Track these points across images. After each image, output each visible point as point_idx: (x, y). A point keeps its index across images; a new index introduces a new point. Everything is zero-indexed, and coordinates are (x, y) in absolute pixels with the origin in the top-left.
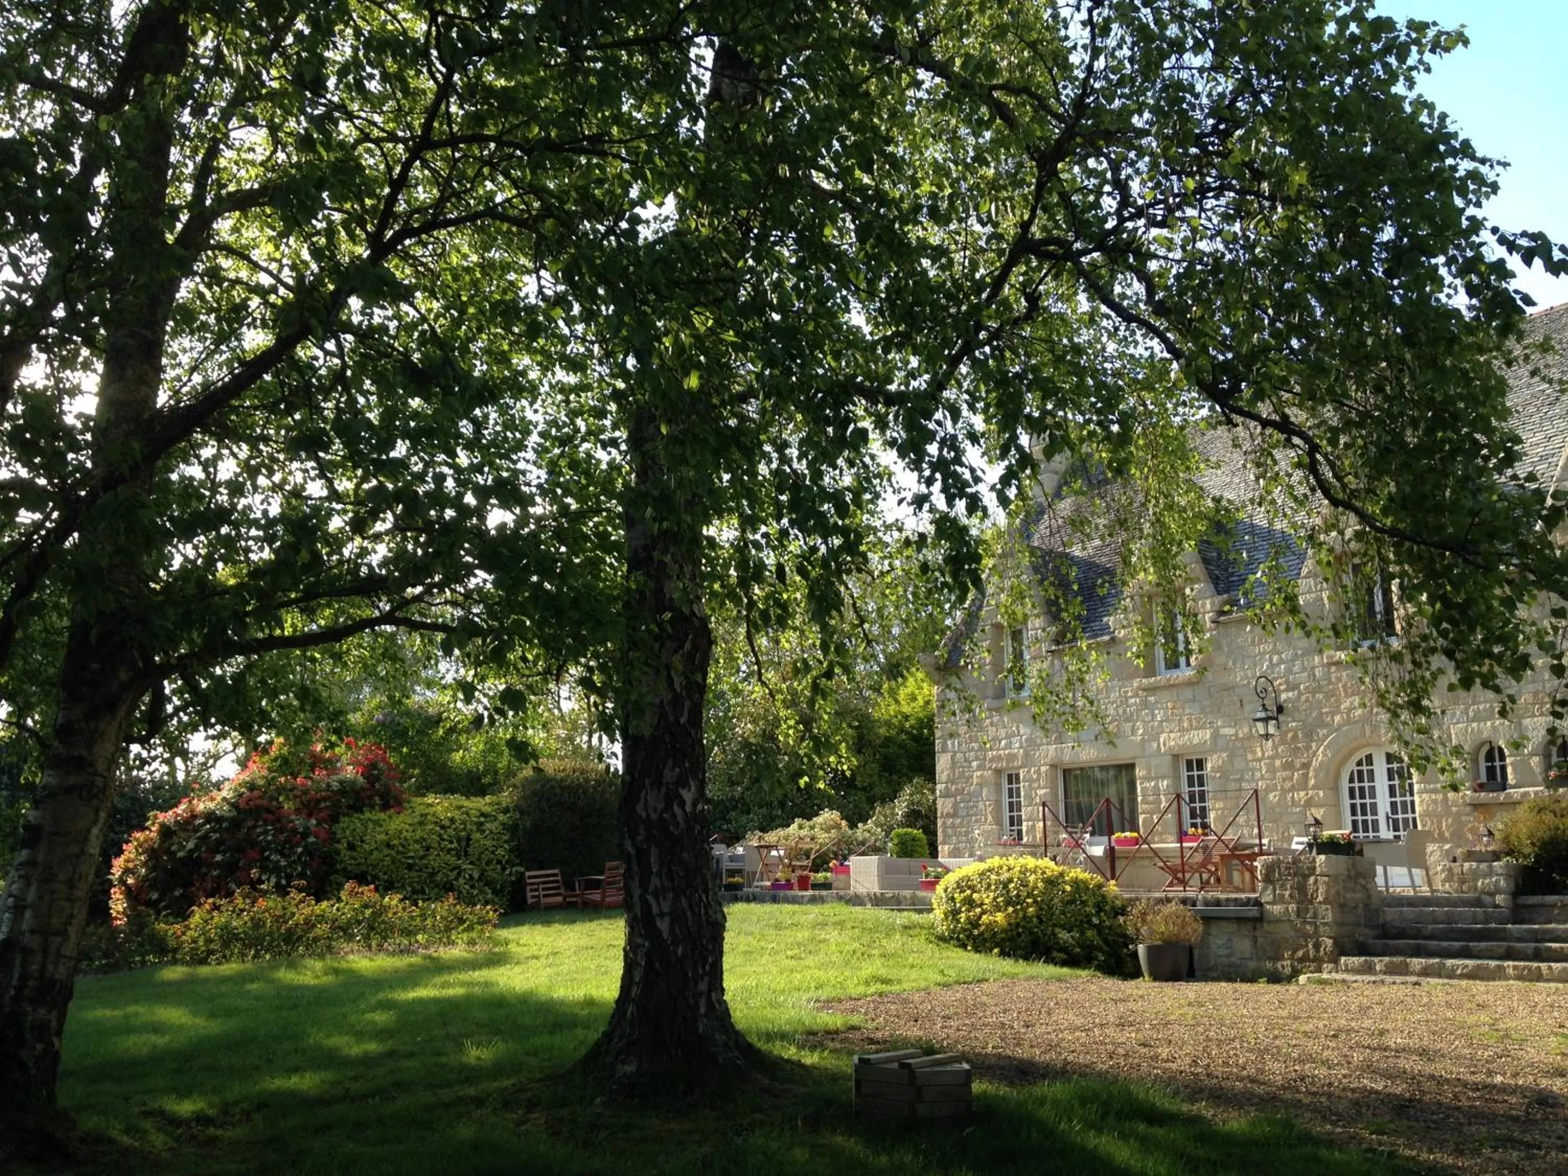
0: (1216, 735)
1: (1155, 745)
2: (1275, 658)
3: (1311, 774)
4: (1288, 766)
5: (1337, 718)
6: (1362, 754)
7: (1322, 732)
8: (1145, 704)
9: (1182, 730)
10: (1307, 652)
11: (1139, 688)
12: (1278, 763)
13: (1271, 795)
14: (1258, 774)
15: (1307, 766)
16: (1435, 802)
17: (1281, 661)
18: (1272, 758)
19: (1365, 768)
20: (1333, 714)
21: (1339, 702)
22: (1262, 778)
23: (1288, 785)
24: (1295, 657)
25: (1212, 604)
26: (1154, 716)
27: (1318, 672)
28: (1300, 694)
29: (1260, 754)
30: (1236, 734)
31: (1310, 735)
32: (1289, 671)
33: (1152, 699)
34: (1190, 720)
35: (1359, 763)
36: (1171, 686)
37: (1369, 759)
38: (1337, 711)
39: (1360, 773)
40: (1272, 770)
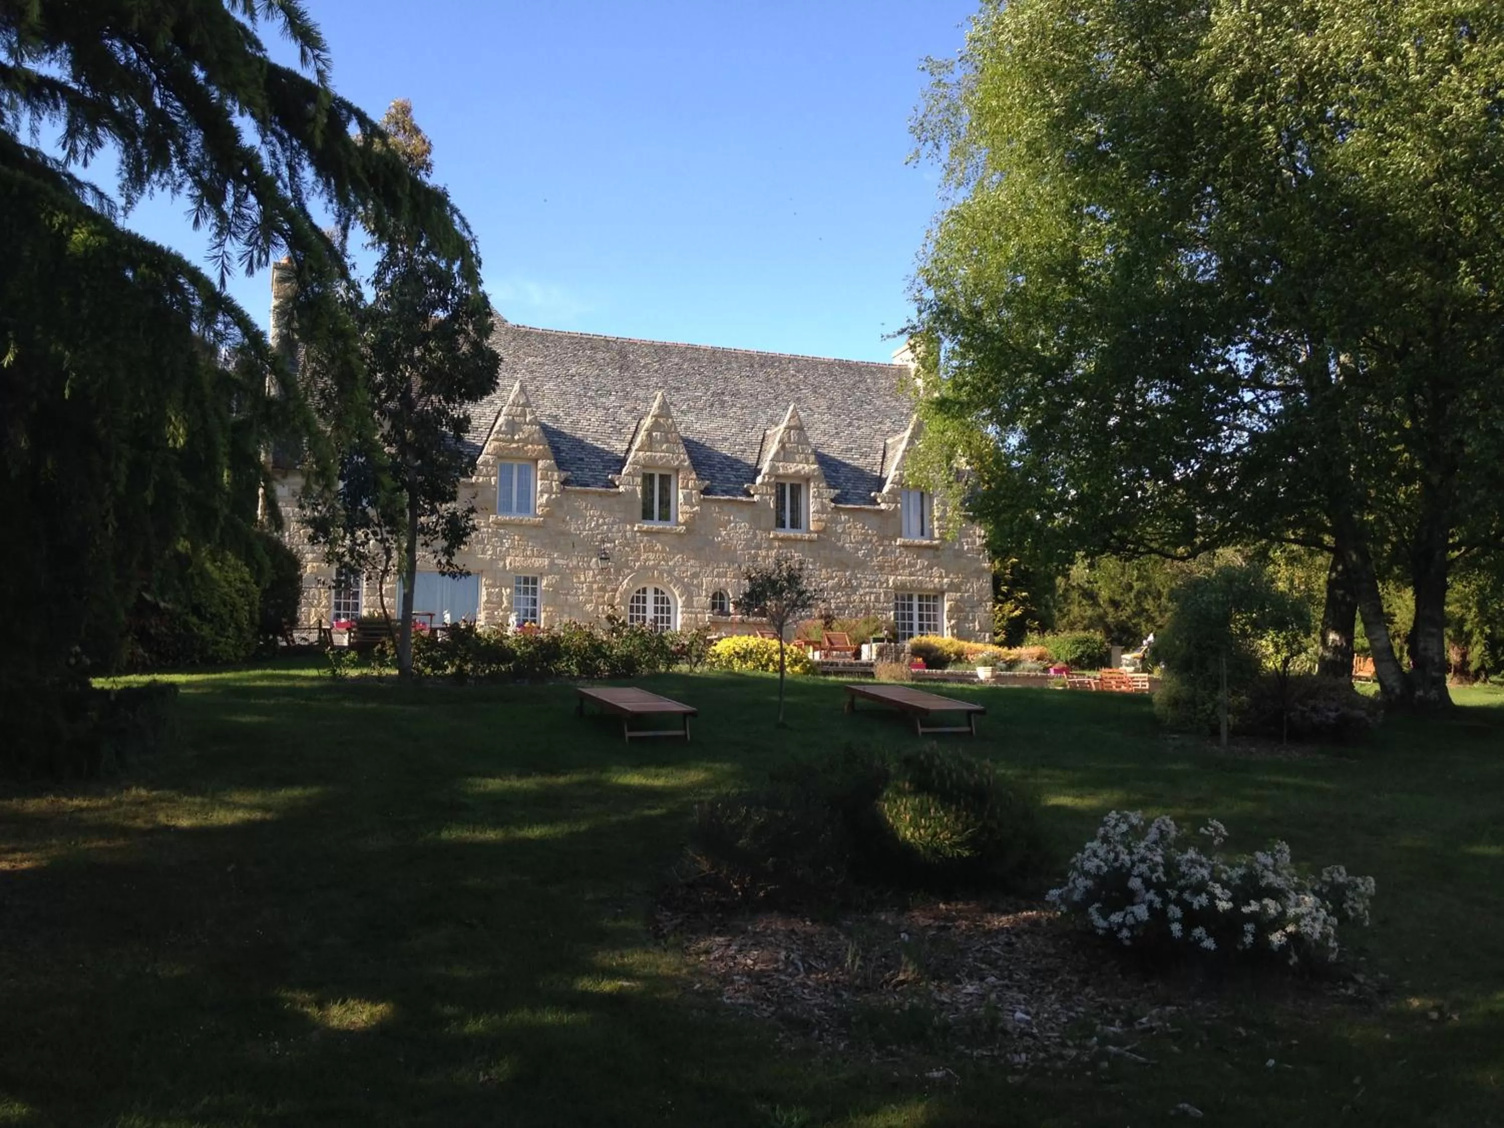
0: (552, 563)
1: (501, 564)
2: (601, 521)
3: (618, 595)
4: (603, 589)
5: (638, 564)
6: (640, 587)
7: (627, 571)
8: (496, 534)
9: (526, 557)
10: (624, 521)
11: (495, 523)
12: (595, 586)
13: (588, 606)
14: (580, 592)
15: (615, 590)
16: (691, 619)
17: (604, 523)
18: (592, 583)
19: (641, 595)
20: (635, 561)
21: (639, 555)
22: (583, 594)
23: (601, 600)
24: (614, 523)
25: (559, 476)
26: (502, 544)
27: (628, 534)
28: (615, 546)
29: (582, 579)
30: (567, 565)
31: (618, 571)
32: (609, 530)
33: (502, 531)
34: (533, 551)
35: (638, 592)
36: (519, 525)
37: (645, 591)
38: (638, 560)
39: (638, 598)
40: (590, 590)
